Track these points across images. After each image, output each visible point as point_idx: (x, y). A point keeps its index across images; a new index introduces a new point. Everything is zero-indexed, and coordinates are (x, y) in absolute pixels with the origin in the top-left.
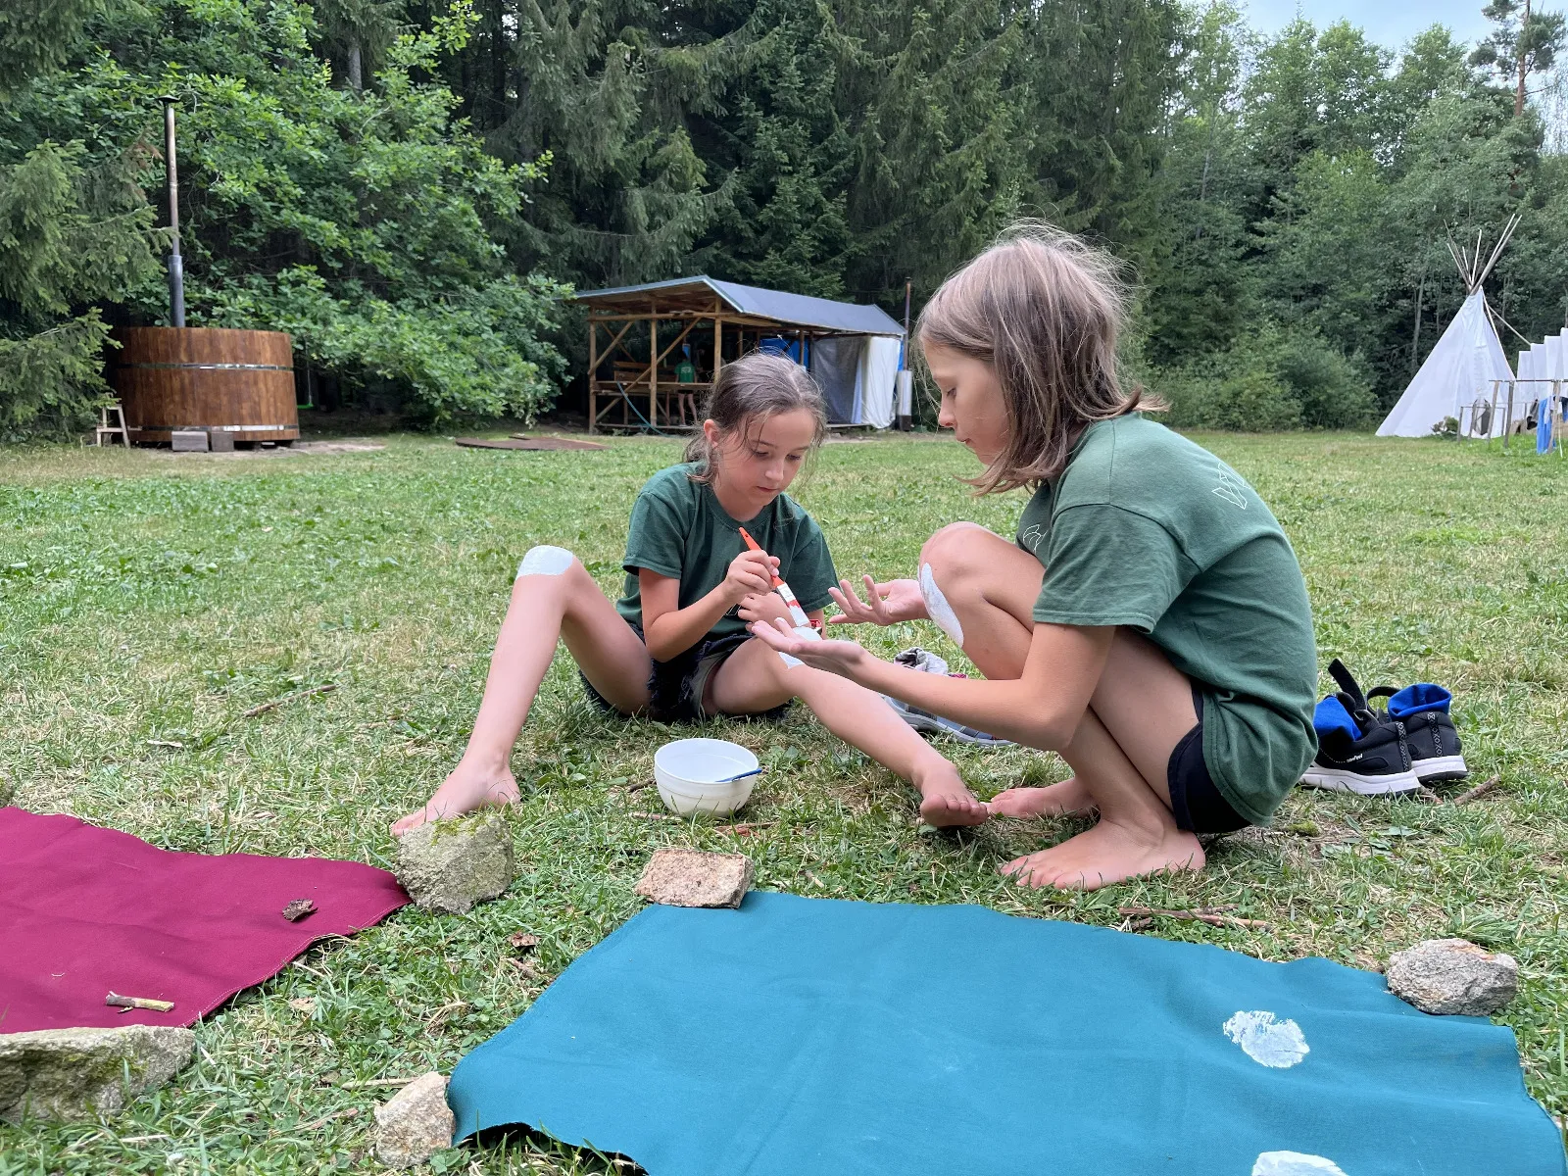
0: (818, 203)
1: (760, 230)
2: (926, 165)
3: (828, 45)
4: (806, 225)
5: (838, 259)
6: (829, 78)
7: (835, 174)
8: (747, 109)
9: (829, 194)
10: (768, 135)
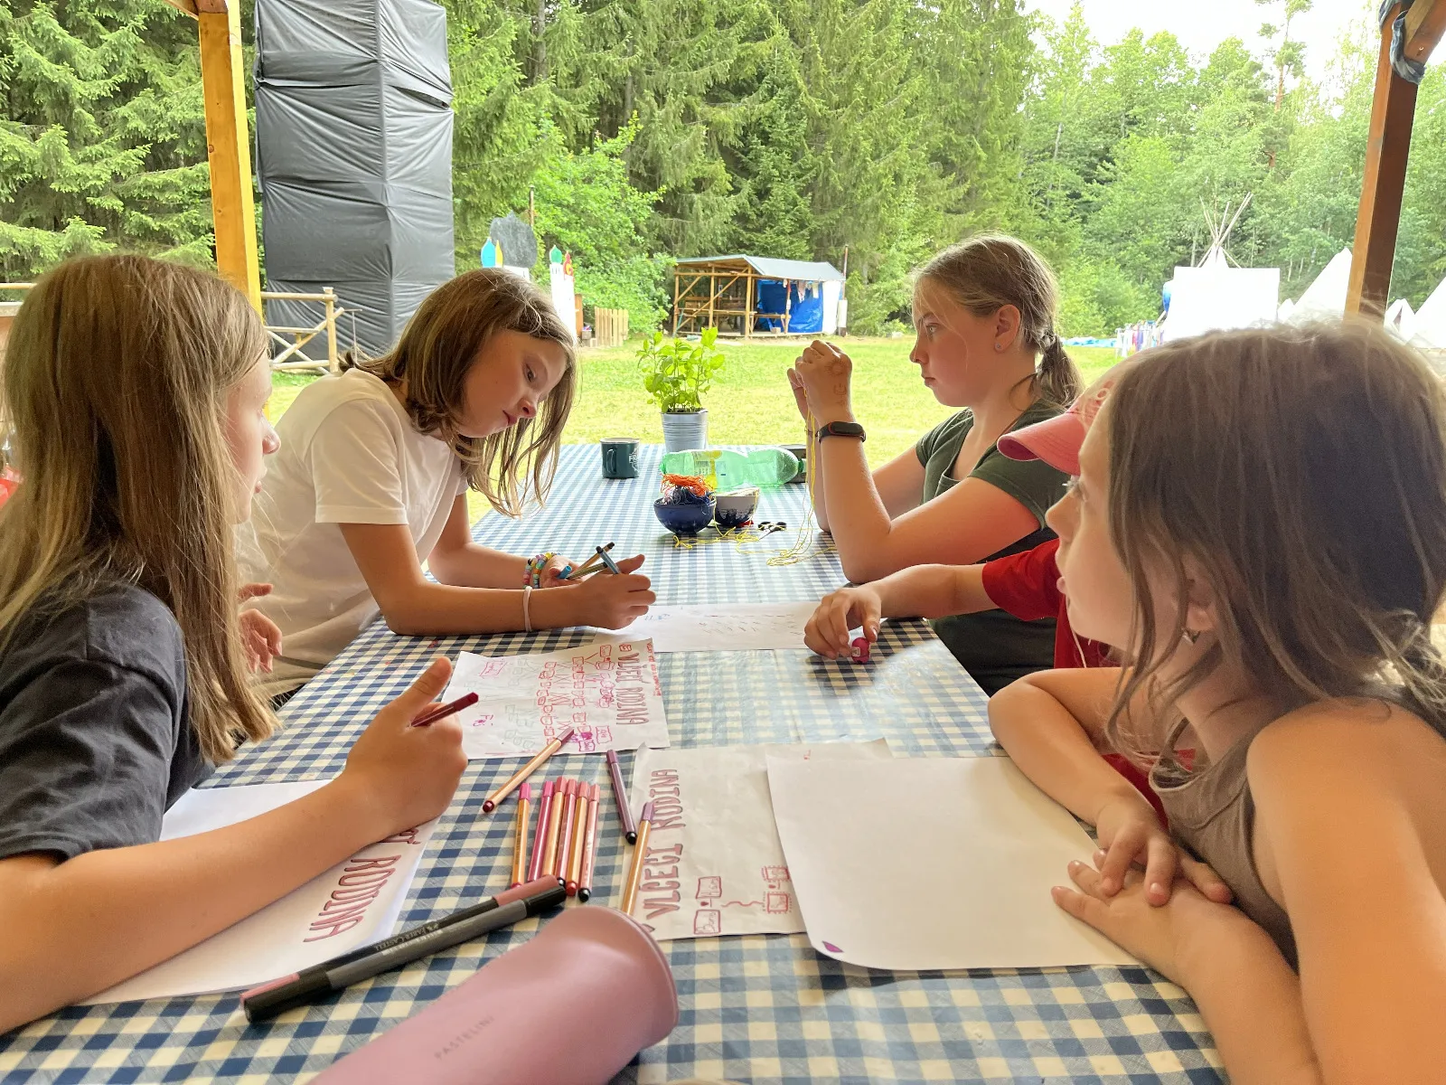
0: (794, 199)
1: (760, 215)
2: (859, 176)
3: (802, 105)
4: (787, 212)
5: (805, 232)
6: (804, 124)
7: (804, 182)
8: (756, 144)
9: (801, 194)
10: (767, 160)
